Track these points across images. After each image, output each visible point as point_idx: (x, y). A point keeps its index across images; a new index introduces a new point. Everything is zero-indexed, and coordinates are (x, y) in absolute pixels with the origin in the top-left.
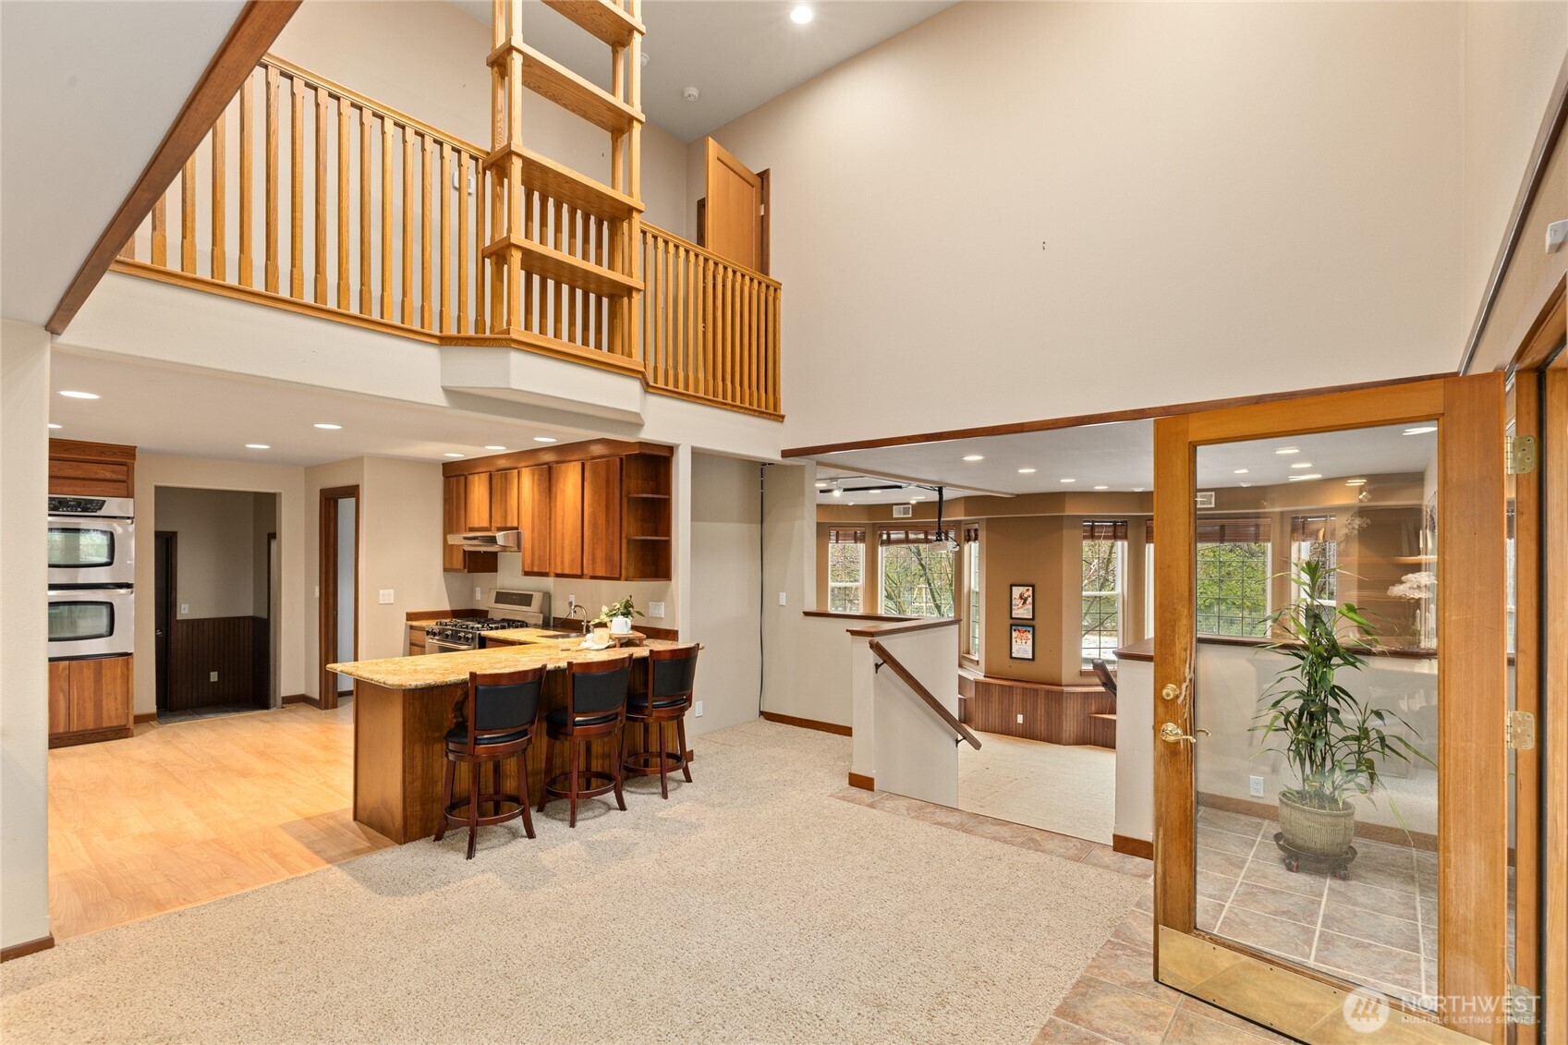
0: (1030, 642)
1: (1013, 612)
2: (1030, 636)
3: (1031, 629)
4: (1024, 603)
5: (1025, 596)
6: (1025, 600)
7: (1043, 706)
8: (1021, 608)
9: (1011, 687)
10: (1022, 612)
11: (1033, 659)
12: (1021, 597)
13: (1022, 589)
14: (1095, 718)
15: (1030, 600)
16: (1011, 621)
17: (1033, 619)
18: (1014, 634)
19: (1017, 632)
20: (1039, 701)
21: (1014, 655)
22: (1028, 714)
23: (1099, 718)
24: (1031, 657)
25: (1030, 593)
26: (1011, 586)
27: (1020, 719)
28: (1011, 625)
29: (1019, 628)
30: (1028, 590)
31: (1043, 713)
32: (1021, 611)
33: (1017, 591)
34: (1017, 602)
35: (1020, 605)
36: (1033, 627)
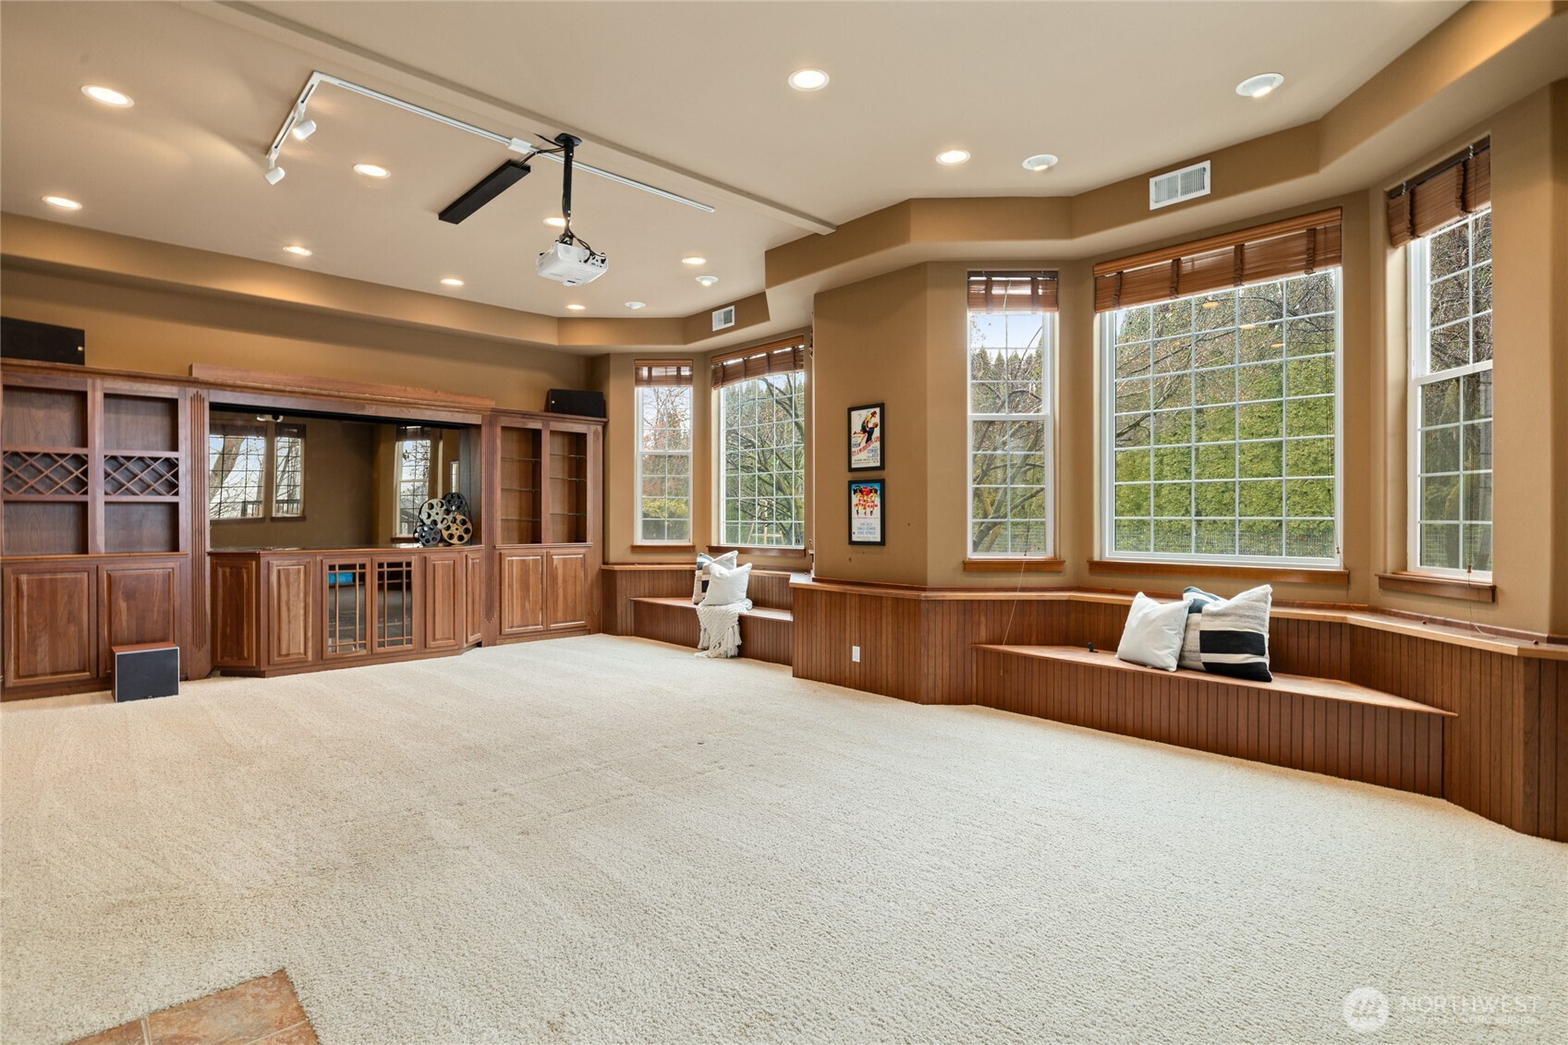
0: (877, 511)
1: (853, 458)
2: (877, 500)
3: (877, 487)
4: (869, 439)
5: (870, 425)
6: (870, 433)
7: (890, 629)
8: (864, 448)
9: (843, 595)
10: (866, 457)
11: (882, 543)
12: (864, 429)
13: (865, 413)
14: (985, 651)
15: (877, 433)
16: (850, 476)
17: (882, 467)
18: (855, 499)
19: (859, 495)
20: (884, 620)
21: (855, 538)
22: (868, 646)
23: (992, 651)
24: (878, 539)
25: (877, 419)
26: (850, 410)
27: (856, 654)
28: (851, 483)
29: (862, 486)
30: (874, 414)
31: (890, 643)
32: (863, 455)
33: (858, 418)
34: (859, 438)
35: (863, 444)
36: (882, 482)
